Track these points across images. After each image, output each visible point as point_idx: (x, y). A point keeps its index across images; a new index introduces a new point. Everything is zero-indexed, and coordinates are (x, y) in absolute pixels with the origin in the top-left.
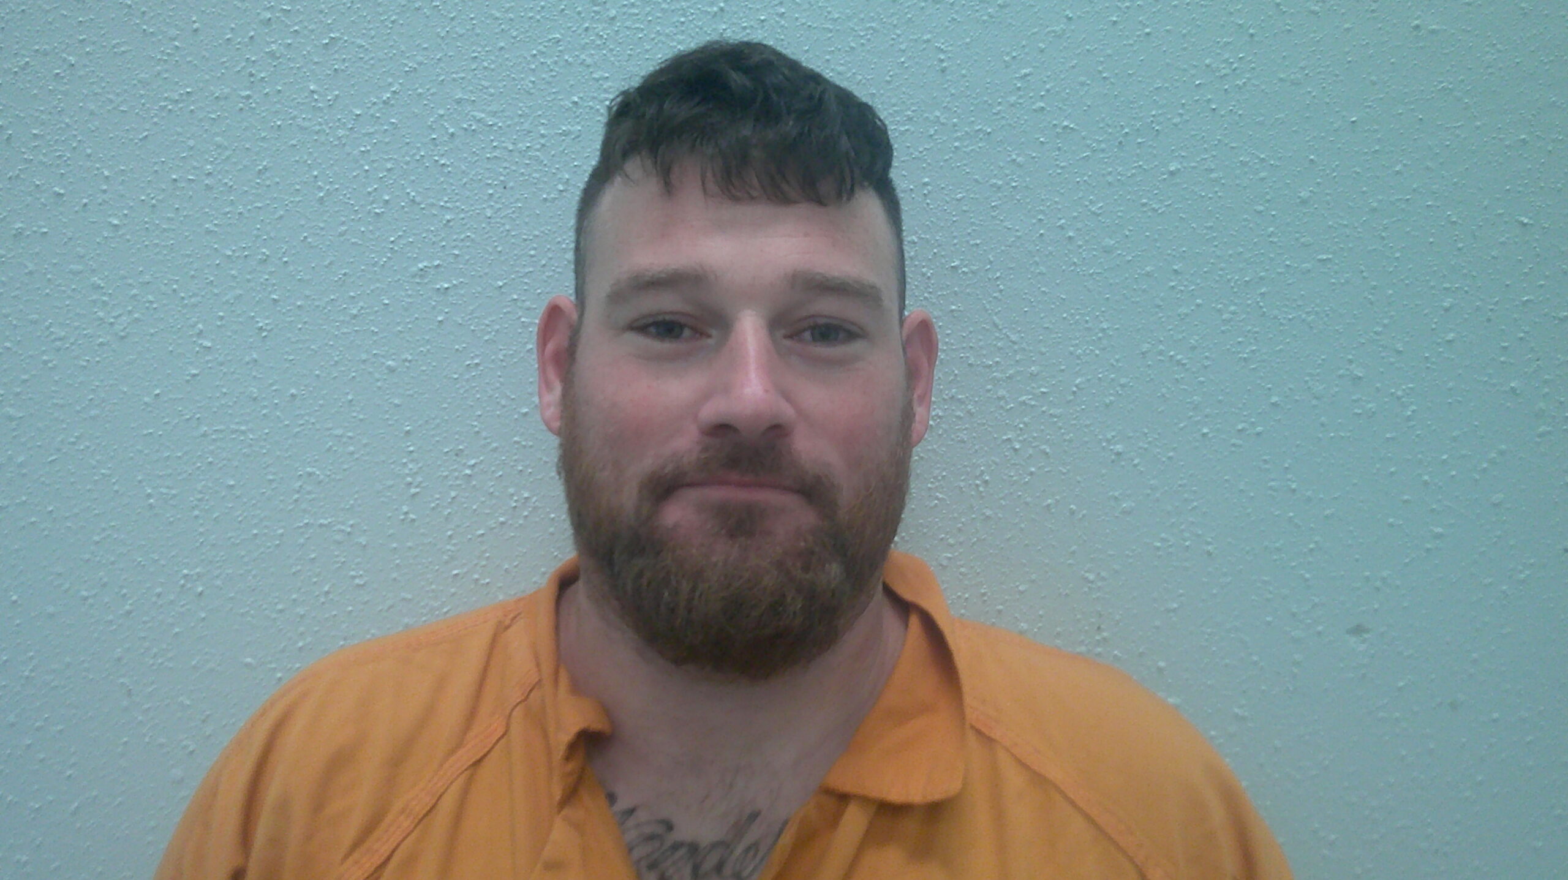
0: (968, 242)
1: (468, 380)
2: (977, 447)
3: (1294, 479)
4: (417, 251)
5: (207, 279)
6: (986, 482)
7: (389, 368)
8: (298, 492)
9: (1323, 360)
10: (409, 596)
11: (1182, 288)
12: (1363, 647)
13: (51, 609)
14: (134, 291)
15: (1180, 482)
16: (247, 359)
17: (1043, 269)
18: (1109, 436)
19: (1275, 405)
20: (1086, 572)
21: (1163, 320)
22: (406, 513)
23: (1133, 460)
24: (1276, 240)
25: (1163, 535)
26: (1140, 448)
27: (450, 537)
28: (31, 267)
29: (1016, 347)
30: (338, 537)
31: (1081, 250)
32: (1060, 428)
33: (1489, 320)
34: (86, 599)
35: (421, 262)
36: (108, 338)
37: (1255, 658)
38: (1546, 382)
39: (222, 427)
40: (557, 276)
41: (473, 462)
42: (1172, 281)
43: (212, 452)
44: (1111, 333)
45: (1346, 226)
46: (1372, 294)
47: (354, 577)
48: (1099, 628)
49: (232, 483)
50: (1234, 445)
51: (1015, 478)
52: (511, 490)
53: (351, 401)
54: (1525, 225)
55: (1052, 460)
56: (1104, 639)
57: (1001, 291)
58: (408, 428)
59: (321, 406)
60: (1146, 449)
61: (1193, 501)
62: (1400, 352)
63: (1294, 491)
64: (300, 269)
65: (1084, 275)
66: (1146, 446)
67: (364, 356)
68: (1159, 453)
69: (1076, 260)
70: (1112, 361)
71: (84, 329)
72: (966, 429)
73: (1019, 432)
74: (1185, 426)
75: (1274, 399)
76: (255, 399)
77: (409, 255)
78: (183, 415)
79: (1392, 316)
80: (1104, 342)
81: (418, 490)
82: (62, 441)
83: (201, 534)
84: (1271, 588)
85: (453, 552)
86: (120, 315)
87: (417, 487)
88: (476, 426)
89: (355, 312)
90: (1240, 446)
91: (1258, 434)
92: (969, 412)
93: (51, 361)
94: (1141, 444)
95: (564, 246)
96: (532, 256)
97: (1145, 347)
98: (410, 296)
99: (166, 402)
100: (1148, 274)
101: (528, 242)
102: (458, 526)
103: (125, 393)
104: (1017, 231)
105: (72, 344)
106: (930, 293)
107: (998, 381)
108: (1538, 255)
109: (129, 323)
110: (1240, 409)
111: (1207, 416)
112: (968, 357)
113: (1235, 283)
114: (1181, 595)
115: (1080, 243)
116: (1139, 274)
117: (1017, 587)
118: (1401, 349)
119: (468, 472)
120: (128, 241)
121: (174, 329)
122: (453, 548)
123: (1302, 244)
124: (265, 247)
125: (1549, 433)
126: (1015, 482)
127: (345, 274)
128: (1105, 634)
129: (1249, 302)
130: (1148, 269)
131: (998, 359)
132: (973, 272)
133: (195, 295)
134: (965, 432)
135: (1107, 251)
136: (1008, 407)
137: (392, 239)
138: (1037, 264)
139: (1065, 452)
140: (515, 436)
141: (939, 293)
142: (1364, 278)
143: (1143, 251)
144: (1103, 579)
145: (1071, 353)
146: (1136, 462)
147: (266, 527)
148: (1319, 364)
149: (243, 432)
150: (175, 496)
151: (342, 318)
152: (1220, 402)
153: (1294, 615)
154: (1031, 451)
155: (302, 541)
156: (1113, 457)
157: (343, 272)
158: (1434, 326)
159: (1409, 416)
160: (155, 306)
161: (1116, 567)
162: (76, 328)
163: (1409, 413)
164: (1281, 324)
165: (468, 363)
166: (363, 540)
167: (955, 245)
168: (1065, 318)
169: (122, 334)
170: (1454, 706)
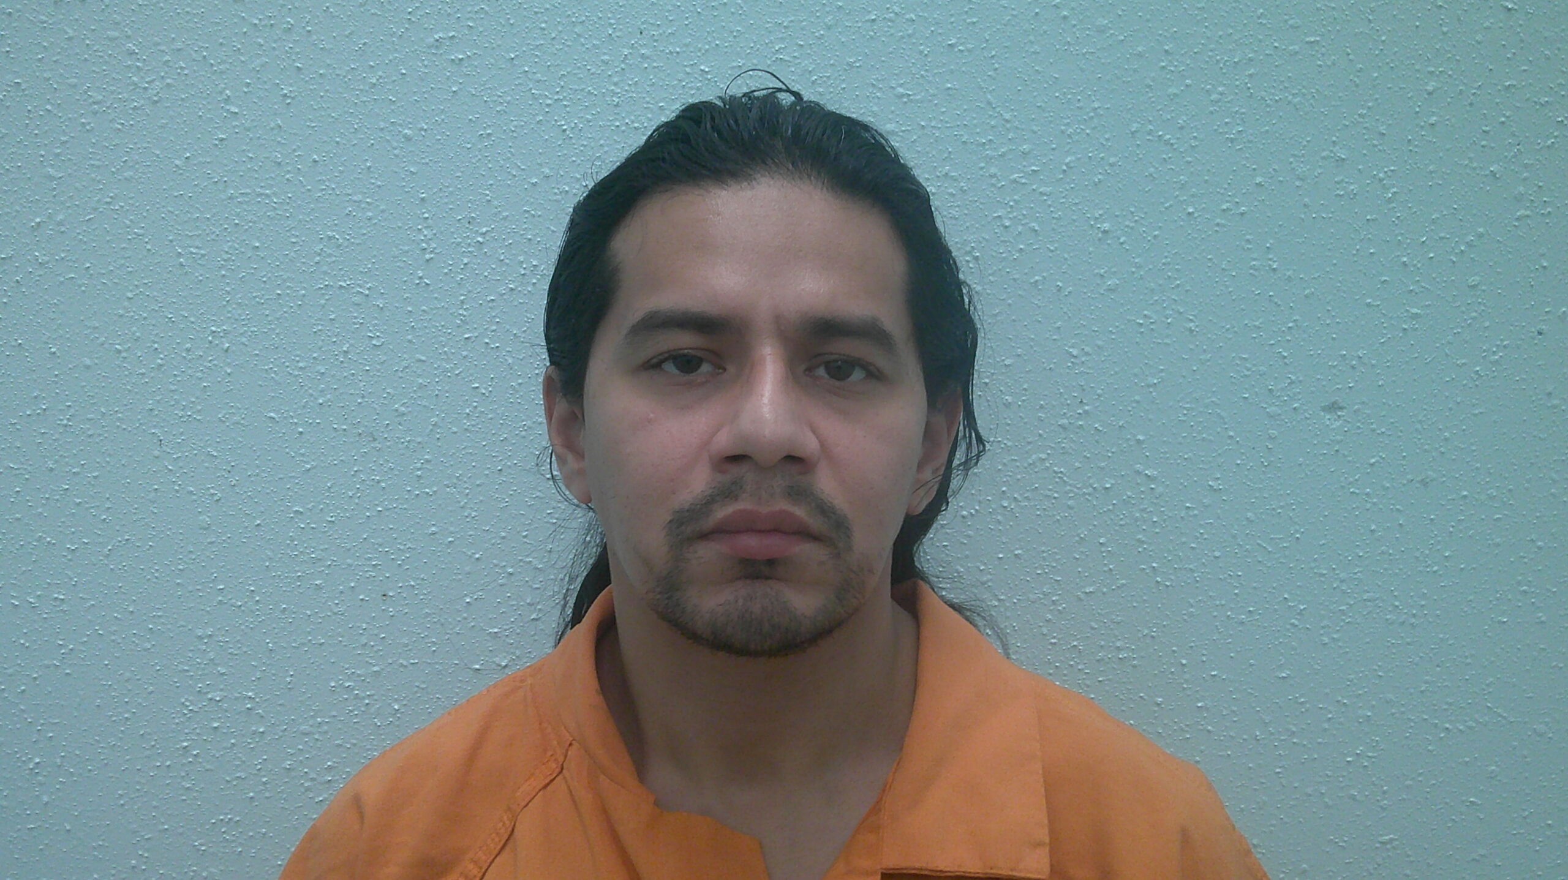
0: (964, 20)
1: (480, 150)
2: (968, 224)
3: (1275, 259)
4: (433, 22)
5: (234, 46)
6: (976, 258)
7: (406, 137)
8: (319, 255)
9: (1308, 141)
10: (423, 358)
11: (1172, 69)
12: (1337, 424)
13: (88, 362)
14: (168, 58)
15: (1164, 261)
16: (272, 125)
17: (1037, 48)
18: (1097, 215)
19: (1259, 185)
20: (1070, 347)
21: (1153, 99)
22: (420, 278)
23: (1119, 239)
24: (1264, 22)
25: (1146, 312)
26: (1127, 226)
27: (462, 302)
28: (71, 33)
29: (1008, 126)
30: (356, 299)
31: (1074, 30)
32: (1050, 206)
33: (1471, 104)
34: (119, 352)
35: (436, 33)
36: (142, 102)
37: (1231, 433)
38: (1526, 166)
39: (248, 191)
40: (566, 49)
41: (484, 230)
42: (1163, 61)
43: (238, 215)
44: (1102, 113)
45: (1334, 8)
46: (1358, 77)
48: (1081, 402)
49: (257, 245)
50: (1218, 225)
51: (1004, 255)
52: (521, 258)
53: (369, 168)
54: (1509, 10)
55: (1040, 238)
56: (1086, 412)
57: (996, 69)
58: (423, 195)
59: (341, 172)
60: (1132, 228)
61: (1176, 279)
62: (1383, 134)
63: (1274, 270)
64: (322, 38)
65: (1077, 55)
66: (1132, 225)
67: (382, 125)
68: (1144, 231)
69: (1069, 39)
70: (1102, 140)
71: (120, 93)
72: (958, 206)
73: (1009, 210)
74: (1171, 206)
75: (1259, 180)
76: (279, 164)
77: (426, 25)
78: (212, 178)
79: (1377, 99)
80: (1095, 121)
81: (432, 256)
82: (99, 201)
83: (228, 293)
84: (1249, 366)
85: (464, 316)
86: (154, 80)
87: (431, 252)
88: (488, 195)
89: (374, 81)
90: (1223, 226)
91: (1242, 214)
92: (961, 189)
93: (89, 123)
94: (1127, 223)
95: (574, 19)
96: (544, 29)
97: (1135, 126)
98: (426, 66)
99: (195, 165)
100: (1140, 55)
101: (539, 15)
102: (470, 292)
103: (158, 156)
104: (1013, 9)
105: (108, 108)
106: (926, 71)
107: (991, 159)
108: (1522, 41)
109: (161, 89)
110: (1225, 189)
111: (1193, 196)
112: (962, 135)
113: (1224, 64)
114: (1162, 370)
115: (1074, 22)
116: (1130, 54)
117: (1003, 360)
118: (1384, 132)
119: (480, 239)
120: (162, 9)
121: (204, 95)
122: (465, 313)
123: (1291, 26)
124: (289, 17)
125: (1527, 216)
126: (1004, 258)
127: (364, 44)
128: (1087, 408)
129: (1237, 83)
130: (1140, 49)
131: (990, 137)
132: (969, 51)
133: (223, 62)
134: (957, 209)
135: (1101, 30)
136: (1000, 185)
137: (410, 10)
138: (1032, 42)
139: (1053, 229)
140: (523, 206)
141: (936, 71)
142: (1351, 60)
143: (1134, 31)
144: (1087, 354)
145: (1063, 132)
146: (1122, 240)
147: (289, 287)
148: (1305, 146)
149: (267, 196)
150: (203, 255)
151: (362, 87)
152: (1206, 181)
153: (1270, 391)
154: (1020, 228)
155: (323, 302)
156: (1100, 235)
157: (363, 42)
158: (1418, 109)
159: (1390, 198)
160: (186, 72)
161: (1100, 343)
162: (112, 93)
163: (1390, 195)
164: (1268, 106)
165: (482, 132)
166: (380, 303)
167: (952, 23)
168: (1057, 97)
169: (155, 98)
170: (1424, 483)
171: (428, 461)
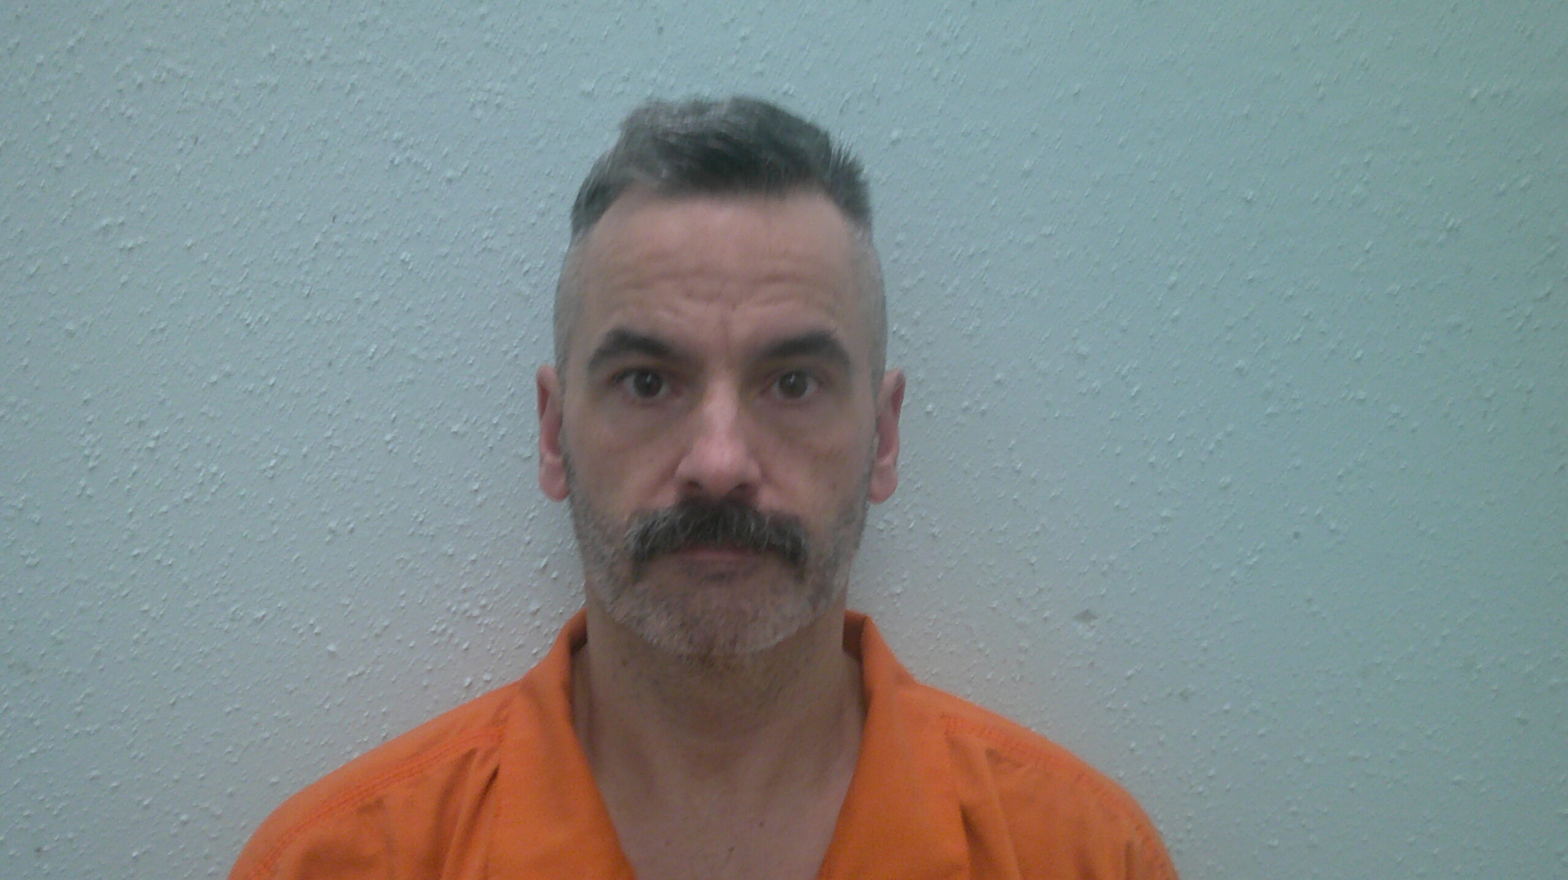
12: (1091, 634)
27: (131, 515)
33: (1213, 299)
35: (103, 220)
38: (1276, 363)
41: (156, 433)
42: (896, 254)
45: (1071, 201)
46: (1099, 271)
47: (25, 557)
50: (960, 424)
52: (199, 464)
53: (25, 367)
58: (87, 396)
62: (1126, 331)
63: (1018, 472)
67: (40, 320)
75: (1000, 378)
77: (91, 211)
79: (1116, 294)
81: (96, 463)
84: (997, 573)
85: (133, 530)
87: (95, 460)
88: (161, 396)
89: (30, 272)
90: (964, 425)
91: (982, 412)
96: (225, 216)
98: (89, 256)
102: (139, 503)
108: (1262, 233)
110: (966, 387)
111: (932, 394)
113: (958, 258)
114: (906, 579)
118: (1128, 328)
119: (151, 444)
122: (133, 527)
123: (1028, 219)
129: (972, 277)
137: (71, 195)
148: (1046, 342)
152: (946, 380)
153: (1019, 600)
158: (1158, 304)
159: (1133, 396)
163: (1136, 394)
164: (1007, 301)
166: (37, 516)
170: (1185, 696)
171: (88, 695)
